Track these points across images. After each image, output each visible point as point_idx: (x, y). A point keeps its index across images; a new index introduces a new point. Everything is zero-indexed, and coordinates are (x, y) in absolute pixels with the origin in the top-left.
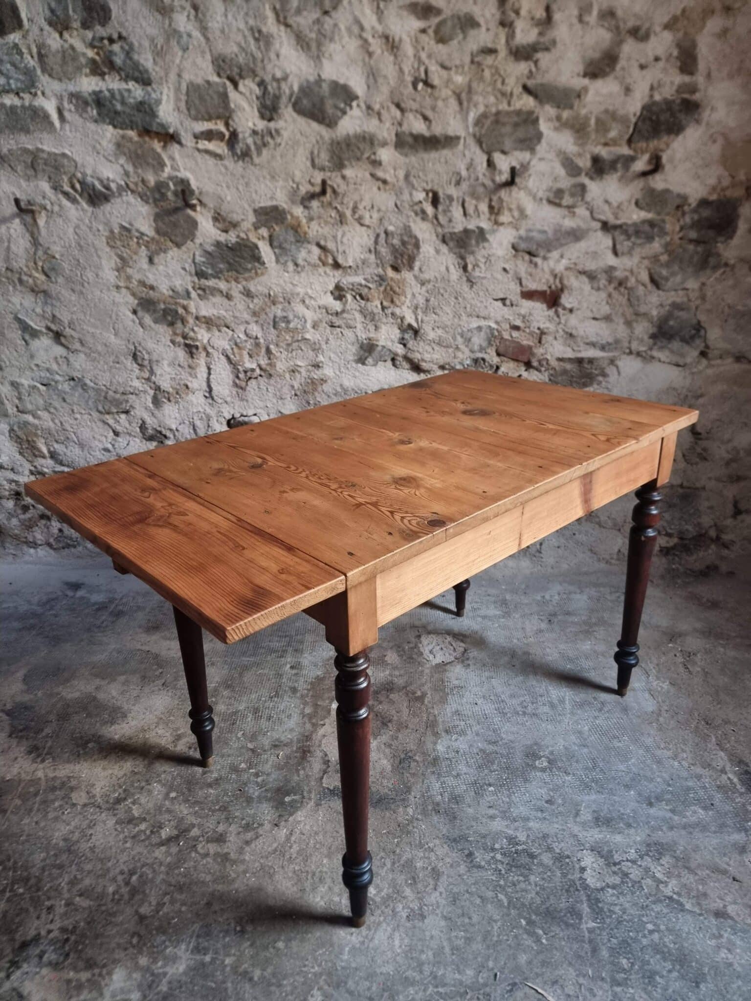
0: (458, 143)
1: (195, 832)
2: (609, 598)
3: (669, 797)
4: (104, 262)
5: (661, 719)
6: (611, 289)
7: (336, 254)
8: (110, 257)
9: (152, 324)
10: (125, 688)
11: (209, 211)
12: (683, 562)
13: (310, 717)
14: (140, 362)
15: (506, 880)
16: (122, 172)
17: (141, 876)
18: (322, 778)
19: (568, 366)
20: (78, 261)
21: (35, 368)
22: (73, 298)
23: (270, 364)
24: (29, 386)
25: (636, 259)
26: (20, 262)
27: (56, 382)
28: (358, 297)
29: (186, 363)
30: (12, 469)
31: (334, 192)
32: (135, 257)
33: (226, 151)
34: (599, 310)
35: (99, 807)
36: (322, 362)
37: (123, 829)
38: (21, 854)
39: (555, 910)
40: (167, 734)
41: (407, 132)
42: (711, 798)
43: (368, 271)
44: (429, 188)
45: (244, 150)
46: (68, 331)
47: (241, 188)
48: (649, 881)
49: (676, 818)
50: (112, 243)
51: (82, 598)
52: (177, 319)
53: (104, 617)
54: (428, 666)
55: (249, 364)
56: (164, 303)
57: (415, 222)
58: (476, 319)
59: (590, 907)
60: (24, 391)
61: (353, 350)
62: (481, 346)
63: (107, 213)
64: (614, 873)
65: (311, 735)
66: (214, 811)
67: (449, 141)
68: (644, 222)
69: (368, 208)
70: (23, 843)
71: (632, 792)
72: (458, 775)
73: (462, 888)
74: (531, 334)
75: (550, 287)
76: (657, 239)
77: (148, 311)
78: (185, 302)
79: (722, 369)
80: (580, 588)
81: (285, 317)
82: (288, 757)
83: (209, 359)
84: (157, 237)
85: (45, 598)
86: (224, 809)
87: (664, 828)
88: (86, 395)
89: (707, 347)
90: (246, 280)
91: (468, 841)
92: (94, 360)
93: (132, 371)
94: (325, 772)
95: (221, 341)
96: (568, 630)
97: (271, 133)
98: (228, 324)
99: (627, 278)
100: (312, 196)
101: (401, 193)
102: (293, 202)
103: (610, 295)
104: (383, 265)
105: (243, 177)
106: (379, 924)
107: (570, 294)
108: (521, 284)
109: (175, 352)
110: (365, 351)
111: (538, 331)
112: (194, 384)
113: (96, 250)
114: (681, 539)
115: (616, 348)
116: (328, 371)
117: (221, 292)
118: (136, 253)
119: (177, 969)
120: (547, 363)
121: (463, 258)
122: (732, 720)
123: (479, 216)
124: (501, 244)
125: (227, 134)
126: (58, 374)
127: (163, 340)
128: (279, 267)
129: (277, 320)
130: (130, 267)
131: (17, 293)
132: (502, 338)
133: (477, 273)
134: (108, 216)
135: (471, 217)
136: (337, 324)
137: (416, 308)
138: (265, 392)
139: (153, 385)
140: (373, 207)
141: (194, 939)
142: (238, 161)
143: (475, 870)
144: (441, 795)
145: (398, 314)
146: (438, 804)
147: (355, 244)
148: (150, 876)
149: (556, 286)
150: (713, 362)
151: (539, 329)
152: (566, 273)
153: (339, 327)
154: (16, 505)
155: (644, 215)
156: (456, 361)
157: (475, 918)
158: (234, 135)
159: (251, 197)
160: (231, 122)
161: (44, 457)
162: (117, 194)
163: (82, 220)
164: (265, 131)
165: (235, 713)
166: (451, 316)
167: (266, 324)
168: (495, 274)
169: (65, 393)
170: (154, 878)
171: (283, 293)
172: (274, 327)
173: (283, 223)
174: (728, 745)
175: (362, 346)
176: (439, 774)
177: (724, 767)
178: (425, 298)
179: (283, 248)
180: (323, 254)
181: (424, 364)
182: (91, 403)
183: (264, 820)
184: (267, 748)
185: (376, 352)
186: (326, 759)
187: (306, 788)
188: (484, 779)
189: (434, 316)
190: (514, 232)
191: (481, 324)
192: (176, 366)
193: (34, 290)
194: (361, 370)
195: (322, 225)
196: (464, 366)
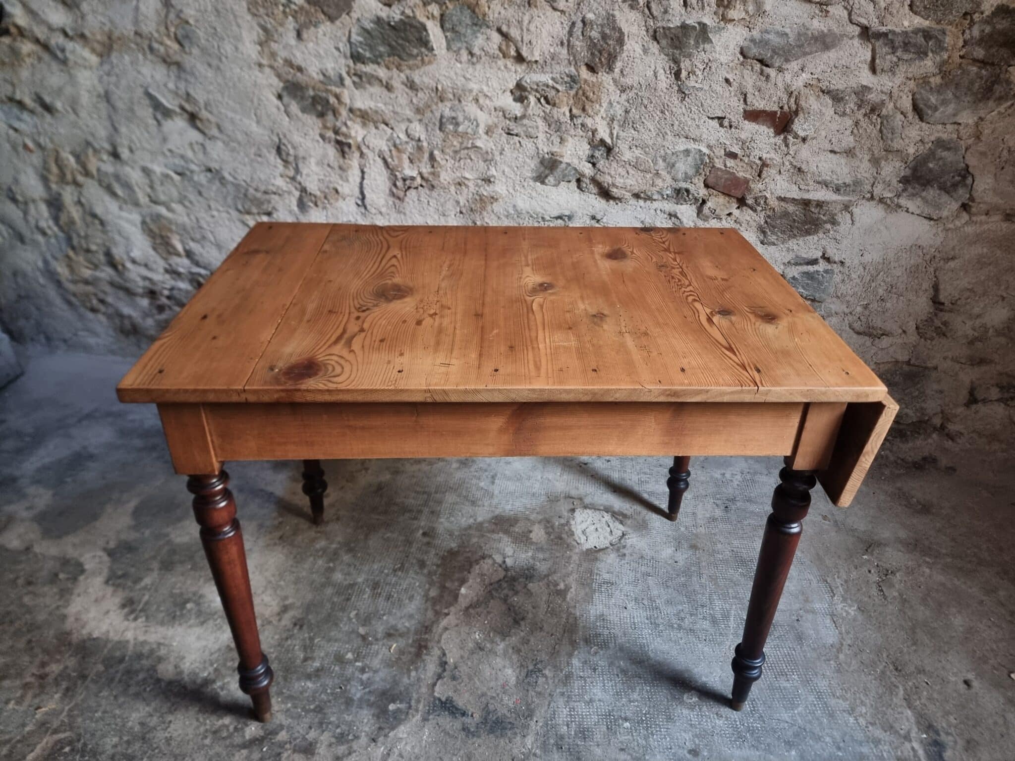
1: (283, 735)
4: (245, 34)
5: (841, 656)
6: (859, 115)
7: (520, 44)
8: (252, 28)
9: (300, 114)
12: (895, 449)
13: (435, 601)
14: (285, 158)
18: (434, 685)
19: (791, 208)
20: (215, 29)
21: (168, 154)
22: (209, 75)
23: (433, 174)
24: (162, 174)
25: (899, 79)
26: (150, 26)
27: (192, 172)
28: (542, 100)
29: (336, 163)
30: (146, 266)
32: (280, 29)
34: (840, 141)
35: (185, 687)
36: (494, 176)
37: (205, 719)
38: (93, 735)
40: (274, 604)
43: (558, 68)
46: (204, 114)
50: (254, 10)
52: (327, 110)
54: (577, 550)
55: (409, 171)
56: (314, 89)
57: (621, 9)
58: (684, 140)
60: (156, 179)
61: (531, 165)
62: (686, 173)
65: (432, 626)
66: (308, 711)
68: (917, 31)
70: (97, 721)
71: (793, 753)
72: (591, 701)
74: (751, 165)
75: (782, 108)
76: (931, 55)
77: (294, 97)
78: (338, 90)
79: (986, 227)
80: (767, 468)
81: (453, 118)
82: (401, 652)
83: (363, 161)
84: (306, 5)
86: (319, 710)
88: (224, 190)
89: (972, 199)
90: (410, 68)
92: (233, 150)
93: (275, 167)
94: (440, 677)
95: (378, 140)
96: (746, 523)
98: (387, 120)
99: (883, 103)
103: (857, 124)
104: (576, 63)
107: (806, 119)
108: (745, 101)
109: (325, 149)
110: (546, 168)
111: (758, 162)
112: (345, 189)
113: (235, 16)
115: (853, 191)
116: (500, 188)
117: (381, 81)
118: (282, 25)
120: (765, 202)
121: (676, 61)
122: (927, 668)
123: (703, 8)
124: (727, 47)
126: (192, 162)
127: (311, 132)
128: (450, 55)
129: (444, 120)
130: (276, 42)
131: (148, 62)
132: (714, 166)
133: (691, 83)
135: (694, 9)
136: (515, 132)
137: (612, 120)
138: (425, 206)
139: (298, 186)
144: (568, 725)
145: (590, 125)
146: (562, 738)
147: (545, 34)
149: (790, 108)
150: (974, 218)
151: (760, 159)
152: (804, 91)
153: (517, 135)
154: (151, 304)
155: (919, 22)
156: (654, 189)
161: (179, 255)
165: (352, 586)
166: (654, 133)
167: (431, 125)
168: (714, 86)
169: (202, 185)
171: (453, 88)
172: (440, 129)
174: (918, 702)
175: (542, 162)
176: (569, 697)
177: (909, 732)
178: (623, 109)
179: (457, 32)
180: (504, 43)
181: (615, 190)
182: (229, 200)
183: (361, 731)
184: (379, 636)
185: (558, 170)
186: (444, 659)
187: (415, 696)
188: (621, 710)
189: (633, 132)
190: (745, 32)
191: (689, 147)
192: (326, 166)
193: (167, 61)
194: (539, 190)
195: (506, 6)
196: (662, 196)
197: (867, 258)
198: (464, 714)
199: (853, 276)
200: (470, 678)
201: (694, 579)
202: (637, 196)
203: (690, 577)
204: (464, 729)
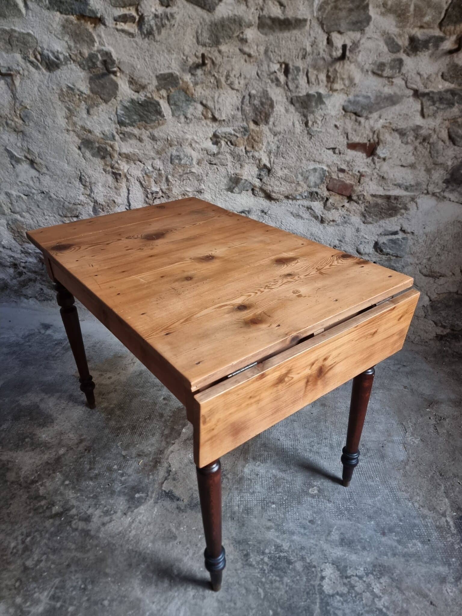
0: (306, 25)
1: (74, 511)
2: (392, 368)
3: (399, 530)
4: (58, 112)
5: (407, 467)
6: (417, 143)
7: (214, 110)
8: (62, 108)
9: (91, 158)
10: (58, 401)
11: (126, 77)
12: (452, 346)
13: (167, 436)
14: (84, 183)
15: (267, 578)
16: (67, 46)
17: (33, 539)
18: (163, 483)
19: (380, 201)
20: (41, 110)
21: (20, 184)
22: (40, 137)
23: (168, 189)
24: (17, 196)
25: (439, 120)
26: (6, 111)
27: (33, 194)
28: (229, 143)
29: (113, 186)
30: (10, 249)
31: (213, 63)
32: (78, 109)
33: (137, 30)
34: (406, 159)
35: (20, 485)
36: (203, 189)
37: (30, 503)
39: (296, 607)
40: (75, 438)
41: (267, 16)
42: (430, 535)
43: (237, 124)
44: (282, 60)
45: (148, 30)
46: (38, 160)
47: (147, 60)
48: (368, 594)
49: (400, 547)
50: (62, 99)
51: (49, 335)
52: (107, 155)
53: (58, 350)
55: (155, 188)
56: (98, 142)
57: (271, 87)
58: (313, 162)
59: (321, 608)
60: (13, 199)
61: (224, 182)
62: (315, 183)
63: (58, 76)
64: (345, 584)
65: (164, 450)
66: (89, 498)
67: (298, 23)
68: (447, 91)
69: (237, 76)
72: (254, 492)
73: (235, 580)
74: (353, 176)
75: (369, 141)
76: (456, 105)
77: (88, 148)
78: (112, 143)
81: (178, 156)
82: (145, 465)
83: (128, 184)
84: (91, 94)
85: (27, 333)
86: (95, 497)
87: (389, 554)
88: (52, 204)
90: (152, 128)
91: (248, 544)
92: (55, 180)
93: (79, 189)
94: (166, 479)
95: (136, 171)
97: (167, 16)
98: (140, 159)
99: (430, 136)
100: (197, 66)
101: (262, 65)
102: (184, 71)
103: (415, 149)
104: (247, 120)
105: (148, 50)
106: (173, 598)
107: (384, 147)
108: (347, 138)
109: (106, 177)
110: (233, 183)
111: (358, 174)
112: (119, 200)
113: (52, 103)
114: (453, 330)
115: (416, 189)
116: (207, 196)
117: (136, 136)
118: (78, 106)
119: (38, 609)
120: (364, 198)
121: (305, 116)
122: (460, 475)
123: (319, 84)
124: (334, 106)
125: (137, 18)
126: (33, 188)
127: (98, 168)
128: (175, 119)
129: (173, 157)
130: (75, 116)
131: (6, 132)
132: (331, 178)
133: (315, 128)
134: (59, 78)
135: (313, 84)
136: (214, 162)
137: (270, 153)
139: (92, 200)
140: (240, 75)
141: (53, 590)
142: (145, 38)
143: (247, 567)
144: (238, 506)
145: (257, 156)
146: (234, 513)
147: (227, 104)
148: (38, 539)
149: (374, 140)
151: (359, 172)
153: (215, 164)
154: (14, 271)
155: (448, 85)
156: (297, 193)
157: (239, 604)
158: (142, 18)
159: (154, 66)
160: (139, 8)
162: (64, 63)
163: (42, 82)
164: (163, 15)
165: (120, 428)
166: (295, 160)
167: (165, 161)
168: (328, 129)
169: (39, 202)
170: (40, 541)
171: (177, 138)
172: (171, 163)
173: (177, 86)
174: (453, 494)
175: (231, 179)
176: (241, 490)
177: (445, 512)
178: (276, 146)
179: (177, 105)
180: (205, 111)
181: (274, 194)
182: (54, 209)
183: (119, 509)
184: (133, 456)
185: (240, 184)
186: (169, 469)
187: (151, 489)
188: (271, 498)
189: (282, 159)
190: (345, 97)
191: (316, 167)
192: (107, 187)
193: (16, 131)
194: (230, 196)
195: (205, 88)
196: (302, 197)
197: (428, 230)
198: (178, 499)
199: (420, 241)
200: (184, 479)
201: (322, 423)
202: (287, 197)
203: (320, 422)
204: (177, 508)
